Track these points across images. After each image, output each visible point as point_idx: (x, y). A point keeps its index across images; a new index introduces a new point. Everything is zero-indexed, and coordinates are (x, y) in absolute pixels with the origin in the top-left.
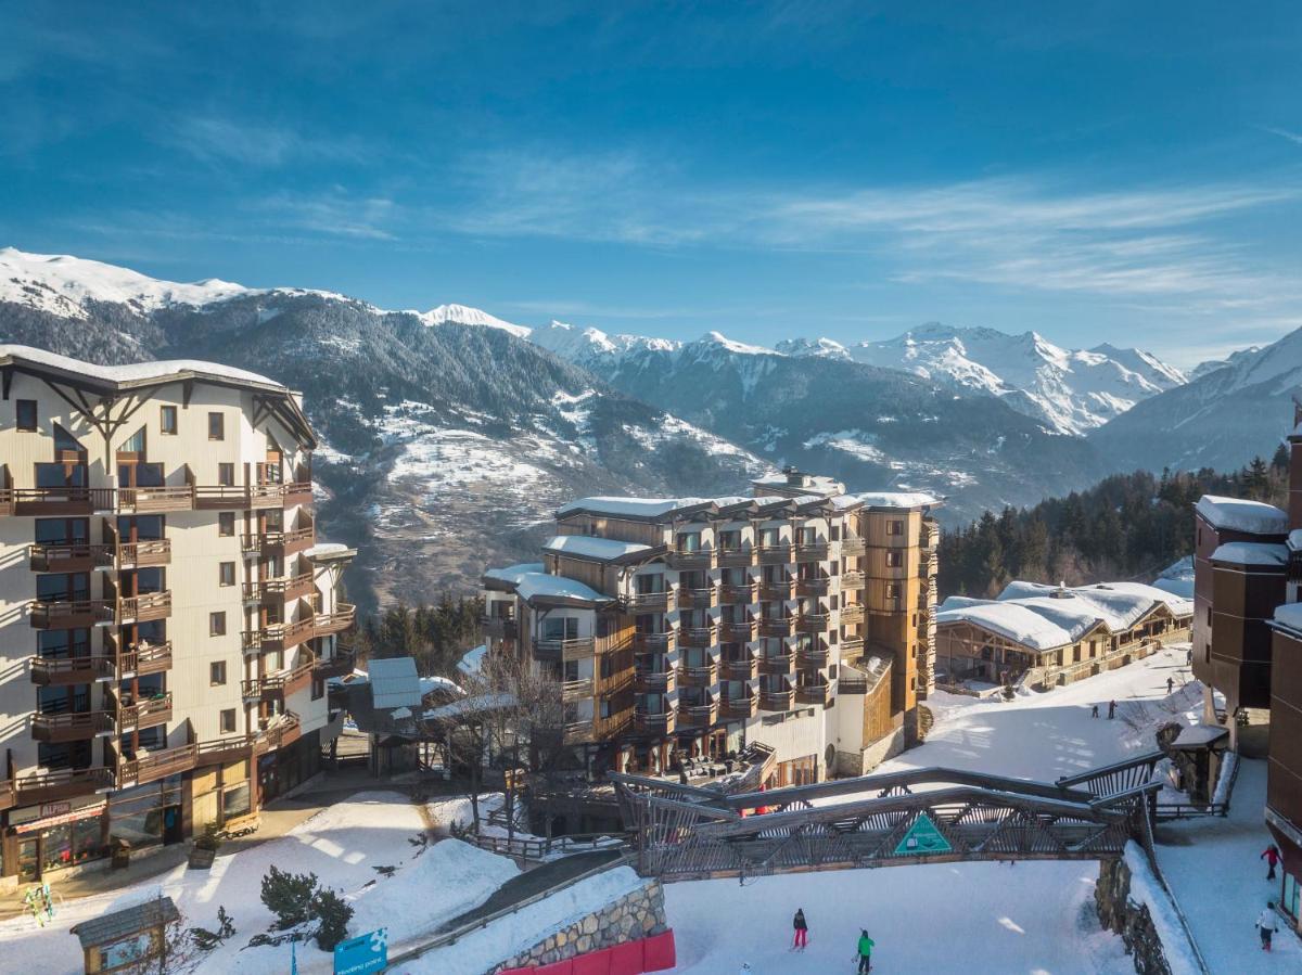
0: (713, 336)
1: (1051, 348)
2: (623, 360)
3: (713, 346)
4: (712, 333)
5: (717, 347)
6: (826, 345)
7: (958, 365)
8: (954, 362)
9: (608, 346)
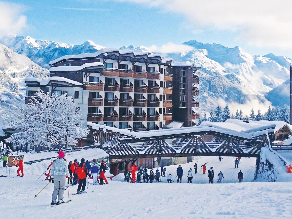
0: (89, 43)
1: (247, 54)
2: (44, 53)
3: (89, 48)
4: (89, 41)
5: (91, 48)
6: (144, 49)
7: (204, 61)
8: (203, 59)
9: (36, 45)
